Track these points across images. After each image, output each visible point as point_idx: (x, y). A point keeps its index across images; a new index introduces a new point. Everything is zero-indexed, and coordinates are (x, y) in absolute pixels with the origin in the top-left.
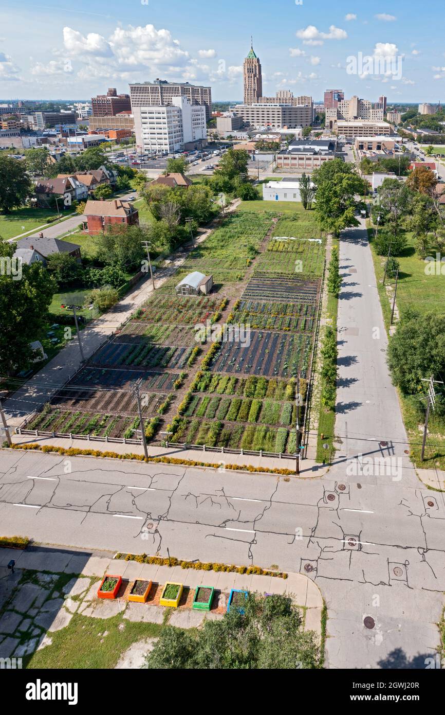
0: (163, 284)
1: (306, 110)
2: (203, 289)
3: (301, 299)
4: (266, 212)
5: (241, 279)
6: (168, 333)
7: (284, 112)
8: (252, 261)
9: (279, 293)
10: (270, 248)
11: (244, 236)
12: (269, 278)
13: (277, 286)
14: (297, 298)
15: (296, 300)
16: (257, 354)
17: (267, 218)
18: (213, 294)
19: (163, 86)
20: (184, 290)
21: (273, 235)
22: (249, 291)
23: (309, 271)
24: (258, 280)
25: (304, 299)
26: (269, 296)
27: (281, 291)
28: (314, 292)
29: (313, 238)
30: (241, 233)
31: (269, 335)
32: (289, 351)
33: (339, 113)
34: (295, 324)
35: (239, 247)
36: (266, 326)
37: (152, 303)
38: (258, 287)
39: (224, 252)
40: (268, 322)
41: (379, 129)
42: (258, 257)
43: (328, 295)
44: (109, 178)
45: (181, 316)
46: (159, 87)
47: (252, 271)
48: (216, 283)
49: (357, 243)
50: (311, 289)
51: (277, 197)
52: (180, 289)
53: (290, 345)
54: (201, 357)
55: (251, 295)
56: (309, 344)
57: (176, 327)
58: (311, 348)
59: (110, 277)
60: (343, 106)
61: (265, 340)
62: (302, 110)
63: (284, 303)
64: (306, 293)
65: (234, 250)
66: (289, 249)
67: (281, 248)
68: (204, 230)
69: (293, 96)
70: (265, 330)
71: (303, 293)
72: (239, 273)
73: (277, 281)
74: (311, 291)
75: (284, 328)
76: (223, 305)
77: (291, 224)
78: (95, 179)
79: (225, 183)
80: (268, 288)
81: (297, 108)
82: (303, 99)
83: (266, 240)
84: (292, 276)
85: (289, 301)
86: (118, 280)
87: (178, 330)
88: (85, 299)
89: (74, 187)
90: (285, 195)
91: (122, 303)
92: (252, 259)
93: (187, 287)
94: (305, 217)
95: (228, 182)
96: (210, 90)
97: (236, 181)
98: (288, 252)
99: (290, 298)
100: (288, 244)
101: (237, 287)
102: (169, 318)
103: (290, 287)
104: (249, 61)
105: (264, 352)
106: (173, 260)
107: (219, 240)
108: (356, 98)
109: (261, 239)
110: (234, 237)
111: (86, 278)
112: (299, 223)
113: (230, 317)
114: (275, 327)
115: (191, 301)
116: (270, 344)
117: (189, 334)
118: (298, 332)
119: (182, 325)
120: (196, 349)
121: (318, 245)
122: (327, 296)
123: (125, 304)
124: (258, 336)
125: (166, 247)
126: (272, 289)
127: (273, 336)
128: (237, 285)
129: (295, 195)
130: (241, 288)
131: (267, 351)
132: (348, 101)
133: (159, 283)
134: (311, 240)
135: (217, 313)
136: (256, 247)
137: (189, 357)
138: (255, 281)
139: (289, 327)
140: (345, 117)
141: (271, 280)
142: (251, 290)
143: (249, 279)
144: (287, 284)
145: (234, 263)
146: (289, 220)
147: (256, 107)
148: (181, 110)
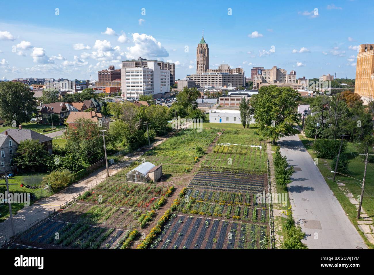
0: (117, 173)
1: (240, 77)
2: (152, 176)
3: (249, 190)
4: (212, 128)
5: (188, 171)
6: (109, 214)
7: (224, 78)
8: (200, 159)
9: (226, 184)
10: (216, 150)
11: (193, 143)
12: (215, 171)
13: (223, 178)
14: (245, 189)
15: (243, 190)
16: (203, 243)
17: (213, 132)
18: (161, 183)
19: (144, 62)
20: (134, 176)
21: (218, 142)
22: (196, 181)
23: (253, 168)
24: (205, 173)
25: (253, 190)
26: (216, 186)
27: (228, 183)
28: (261, 185)
29: (253, 145)
30: (191, 141)
31: (217, 223)
32: (241, 242)
33: (263, 79)
34: (245, 213)
35: (189, 149)
36: (214, 214)
37: (102, 187)
38: (205, 178)
39: (175, 152)
40: (215, 210)
41: (294, 87)
42: (205, 157)
43: (276, 187)
44: (96, 107)
45: (126, 199)
46: (141, 62)
47: (199, 166)
48: (165, 173)
49: (296, 149)
50: (258, 182)
51: (221, 120)
52: (130, 175)
53: (241, 235)
54: (138, 242)
55: (197, 185)
56: (264, 235)
57: (119, 210)
58: (267, 241)
59: (69, 163)
60: (266, 73)
61: (213, 228)
63: (231, 192)
64: (254, 185)
65: (184, 151)
66: (233, 151)
67: (226, 150)
68: (161, 138)
69: (230, 69)
70: (212, 218)
71: (250, 185)
72: (187, 167)
73: (223, 174)
74: (259, 183)
75: (234, 216)
76: (170, 191)
77: (233, 136)
78: (85, 106)
79: (181, 110)
80: (215, 179)
81: (234, 75)
82: (237, 70)
83: (212, 145)
84: (238, 171)
85: (236, 191)
86: (77, 166)
87: (120, 212)
88: (42, 180)
89: (69, 109)
90: (227, 118)
91: (76, 185)
92: (200, 157)
93: (137, 173)
94: (245, 132)
95: (182, 109)
96: (174, 66)
97: (189, 109)
98: (232, 153)
99: (238, 189)
100: (232, 148)
101: (185, 178)
102: (114, 201)
103: (235, 179)
104: (201, 46)
105: (212, 241)
106: (132, 156)
107: (171, 144)
108: (276, 68)
109: (207, 144)
110: (184, 142)
111: (50, 163)
112: (240, 135)
113: (176, 203)
114: (223, 215)
115: (139, 187)
116: (218, 233)
117: (131, 217)
118: (249, 221)
119: (125, 208)
120: (134, 232)
121: (259, 149)
122: (276, 189)
123: (78, 187)
124: (205, 223)
125: (126, 147)
126: (219, 181)
127: (221, 224)
128: (185, 176)
129: (235, 118)
130: (189, 178)
131: (215, 240)
132: (270, 70)
133: (114, 172)
134: (252, 146)
135: (162, 198)
136: (204, 149)
137: (125, 241)
138: (202, 174)
139: (239, 215)
140: (267, 81)
141: (218, 173)
142: (198, 180)
143: (196, 172)
144: (233, 177)
145: (183, 159)
146: (231, 133)
147: (205, 75)
148: (153, 71)
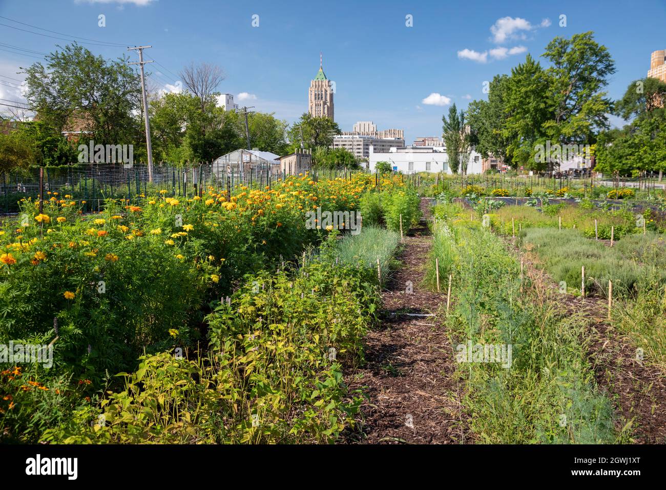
7: (367, 145)
62: (384, 144)
81: (385, 141)
82: (391, 132)
90: (411, 164)
104: (317, 85)
129: (428, 164)
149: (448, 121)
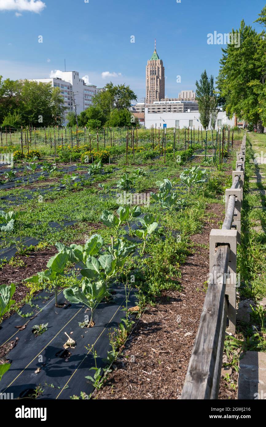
7: (187, 108)
51: (165, 125)
90: (177, 122)
104: (152, 63)
129: (191, 121)
147: (157, 104)
148: (71, 87)
149: (200, 85)
